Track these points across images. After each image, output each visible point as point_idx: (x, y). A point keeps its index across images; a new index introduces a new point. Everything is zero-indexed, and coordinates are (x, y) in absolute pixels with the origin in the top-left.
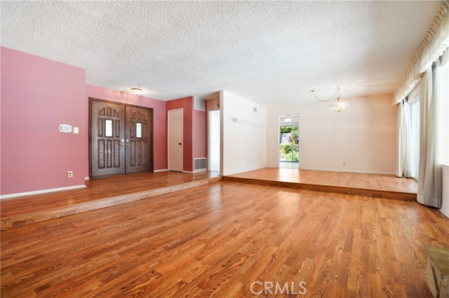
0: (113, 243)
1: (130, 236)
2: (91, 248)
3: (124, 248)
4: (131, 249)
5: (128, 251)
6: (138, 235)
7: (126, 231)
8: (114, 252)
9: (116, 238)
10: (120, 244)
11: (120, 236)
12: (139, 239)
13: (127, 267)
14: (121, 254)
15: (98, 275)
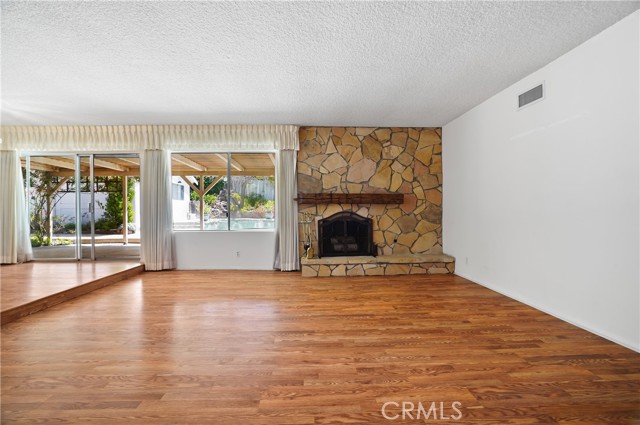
0: (414, 336)
1: (393, 338)
2: (437, 339)
3: (406, 328)
4: (400, 325)
5: (403, 324)
6: (384, 336)
7: (392, 347)
8: (415, 327)
9: (409, 341)
10: (407, 332)
11: (402, 343)
12: (387, 332)
13: (411, 316)
14: (411, 324)
15: (431, 317)
